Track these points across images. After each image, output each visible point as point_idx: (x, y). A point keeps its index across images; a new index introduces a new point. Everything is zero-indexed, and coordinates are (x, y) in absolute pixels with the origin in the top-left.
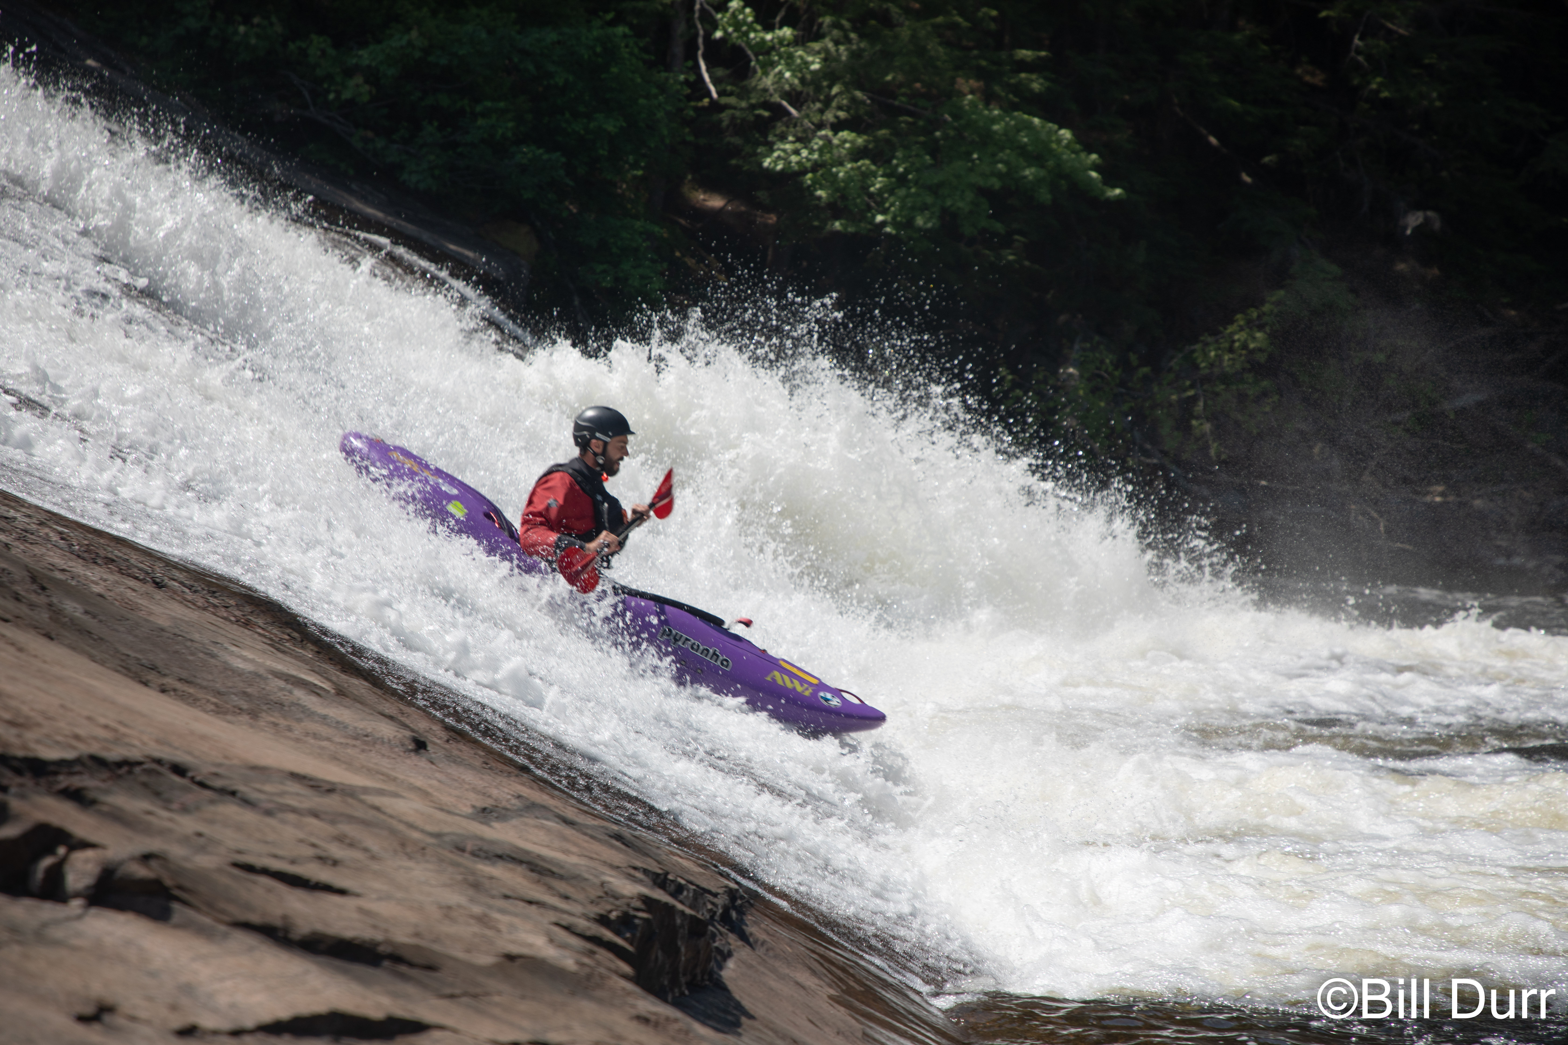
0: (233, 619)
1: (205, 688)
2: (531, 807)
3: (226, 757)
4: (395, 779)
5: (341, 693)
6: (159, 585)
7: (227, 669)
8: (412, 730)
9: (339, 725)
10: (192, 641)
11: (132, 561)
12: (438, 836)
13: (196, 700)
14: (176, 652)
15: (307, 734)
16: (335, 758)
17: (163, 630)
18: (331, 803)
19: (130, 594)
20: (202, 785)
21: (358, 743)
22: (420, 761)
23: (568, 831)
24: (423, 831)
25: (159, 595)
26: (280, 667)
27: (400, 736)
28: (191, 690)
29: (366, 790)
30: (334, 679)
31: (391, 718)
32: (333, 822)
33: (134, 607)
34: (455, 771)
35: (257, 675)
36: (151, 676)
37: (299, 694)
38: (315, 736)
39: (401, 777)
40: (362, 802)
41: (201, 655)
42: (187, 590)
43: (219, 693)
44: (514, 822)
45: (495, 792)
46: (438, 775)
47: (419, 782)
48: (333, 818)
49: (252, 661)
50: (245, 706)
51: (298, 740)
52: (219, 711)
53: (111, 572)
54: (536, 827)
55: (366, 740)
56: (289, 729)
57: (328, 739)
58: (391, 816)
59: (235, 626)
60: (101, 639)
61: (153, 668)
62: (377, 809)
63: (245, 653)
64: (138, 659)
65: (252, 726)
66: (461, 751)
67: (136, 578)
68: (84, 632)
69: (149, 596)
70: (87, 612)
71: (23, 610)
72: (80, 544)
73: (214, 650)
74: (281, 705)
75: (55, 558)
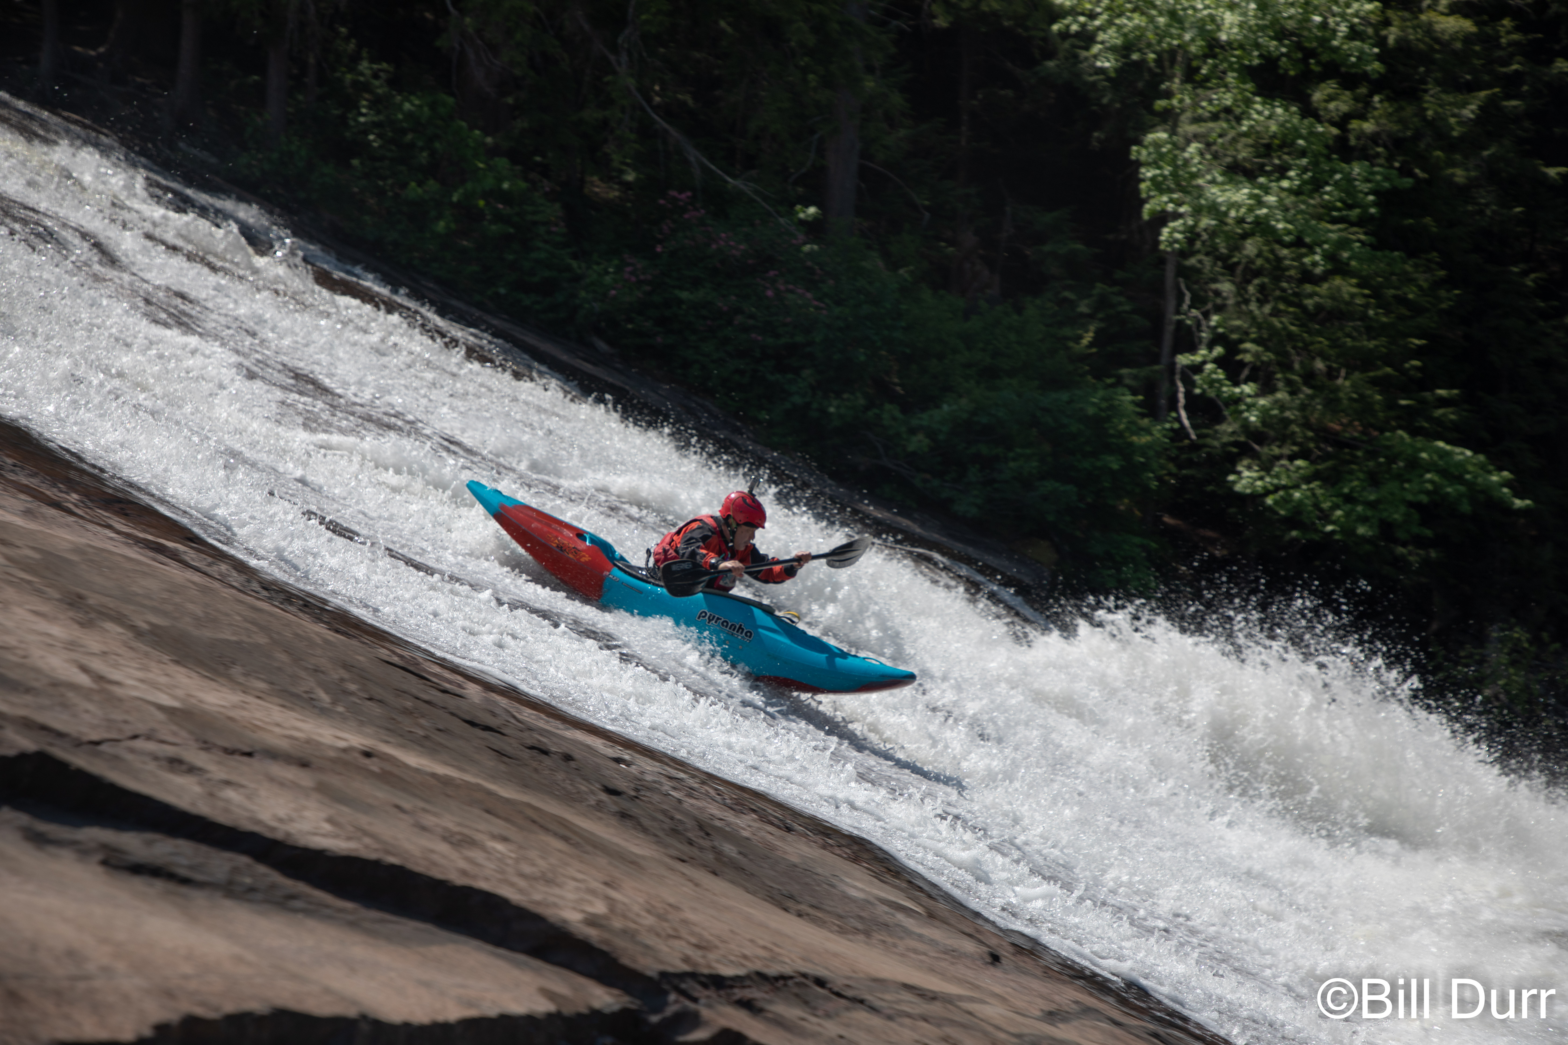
0: (844, 856)
1: (829, 912)
2: (1087, 1011)
3: (854, 972)
4: (979, 988)
5: (931, 915)
6: (789, 829)
7: (846, 897)
8: (988, 946)
9: (932, 942)
10: (817, 874)
11: (770, 811)
13: (825, 922)
14: (807, 884)
15: (908, 950)
16: (932, 970)
17: (795, 866)
18: (936, 1009)
19: (769, 837)
20: (839, 995)
21: (948, 957)
22: (997, 972)
23: (1118, 1032)
24: (1008, 1033)
25: (790, 837)
26: (883, 895)
27: (979, 950)
28: (819, 915)
29: (961, 998)
31: (970, 936)
32: (939, 1026)
33: (772, 848)
34: (1025, 980)
35: (867, 902)
36: (790, 904)
37: (900, 917)
38: (915, 951)
39: (983, 985)
40: (959, 1008)
41: (826, 886)
42: (808, 833)
43: (840, 917)
44: (1075, 1024)
45: (1057, 998)
46: (1012, 984)
47: (998, 989)
48: (939, 1023)
49: (862, 890)
50: (860, 926)
51: (902, 955)
52: (842, 931)
53: (754, 820)
54: (1093, 1028)
55: (954, 954)
56: (895, 946)
57: (925, 954)
58: (983, 1020)
59: (847, 862)
60: (752, 874)
61: (791, 897)
62: (971, 1014)
63: (856, 884)
64: (779, 890)
65: (867, 944)
66: (1025, 962)
67: (772, 824)
68: (740, 869)
69: (782, 839)
70: (740, 853)
71: (695, 852)
72: (731, 799)
73: (834, 881)
74: (887, 925)
75: (714, 810)
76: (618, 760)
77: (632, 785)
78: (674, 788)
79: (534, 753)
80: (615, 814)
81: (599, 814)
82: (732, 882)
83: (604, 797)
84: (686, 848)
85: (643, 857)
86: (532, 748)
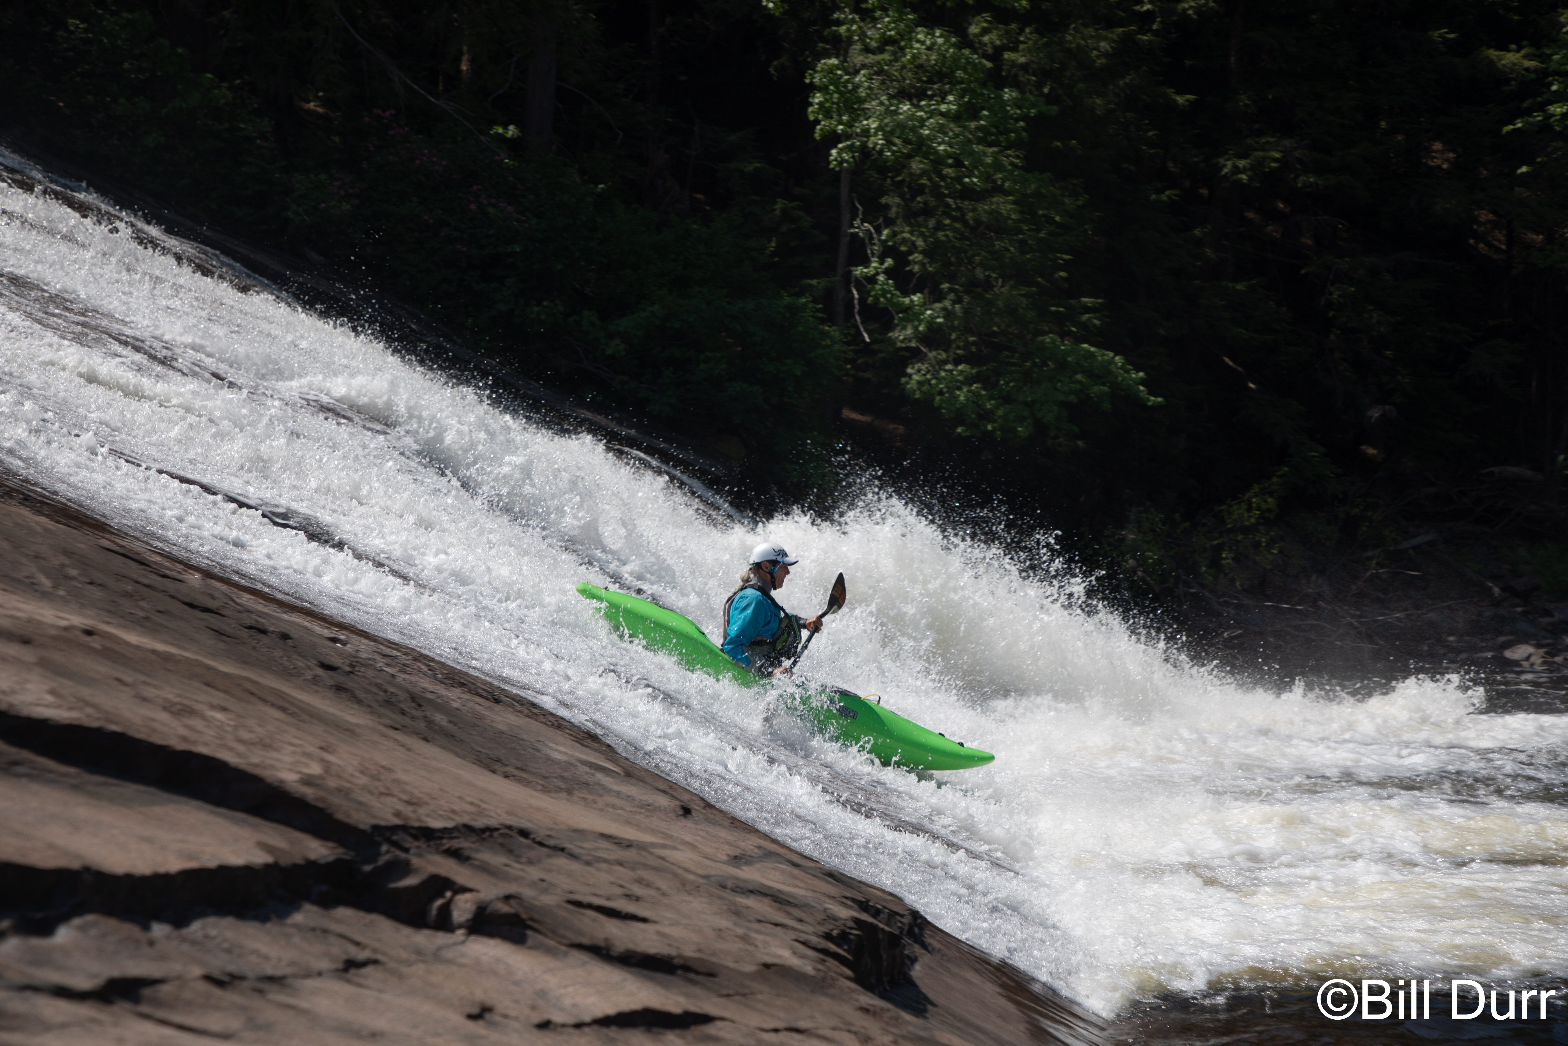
0: (549, 723)
1: (534, 774)
2: (768, 855)
3: (555, 824)
4: (671, 837)
5: (629, 774)
6: (497, 701)
7: (549, 760)
8: (680, 800)
9: (629, 798)
10: (523, 739)
11: (479, 684)
12: (706, 877)
13: (529, 782)
14: (513, 748)
15: (607, 805)
16: (628, 822)
17: (502, 733)
18: (630, 855)
19: (478, 708)
20: (541, 844)
21: (643, 811)
22: (688, 823)
23: (796, 871)
24: (696, 874)
25: (497, 707)
26: (584, 757)
27: (672, 804)
28: (525, 776)
29: (653, 845)
30: (622, 764)
31: (664, 792)
32: (633, 869)
33: (481, 718)
34: (713, 829)
35: (570, 763)
36: (497, 766)
37: (600, 776)
38: (613, 806)
39: (676, 835)
40: (652, 853)
41: (530, 750)
42: (516, 704)
43: (544, 777)
44: (758, 866)
45: (742, 844)
46: (701, 833)
47: (688, 838)
48: (633, 866)
49: (566, 753)
50: (563, 786)
51: (601, 810)
52: (545, 790)
53: (461, 693)
54: (773, 869)
55: (649, 808)
56: (595, 802)
57: (622, 809)
58: (673, 864)
60: (461, 741)
61: (498, 760)
62: (662, 858)
63: (560, 748)
64: (487, 754)
65: (569, 801)
67: (481, 696)
68: (450, 736)
69: (491, 709)
70: (450, 722)
71: (408, 721)
73: (539, 746)
74: (587, 784)
75: (426, 684)
76: (334, 640)
77: (348, 662)
78: (388, 665)
79: (253, 632)
80: (331, 687)
81: (316, 688)
82: (443, 747)
83: (320, 672)
84: (399, 718)
85: (358, 725)
86: (250, 627)
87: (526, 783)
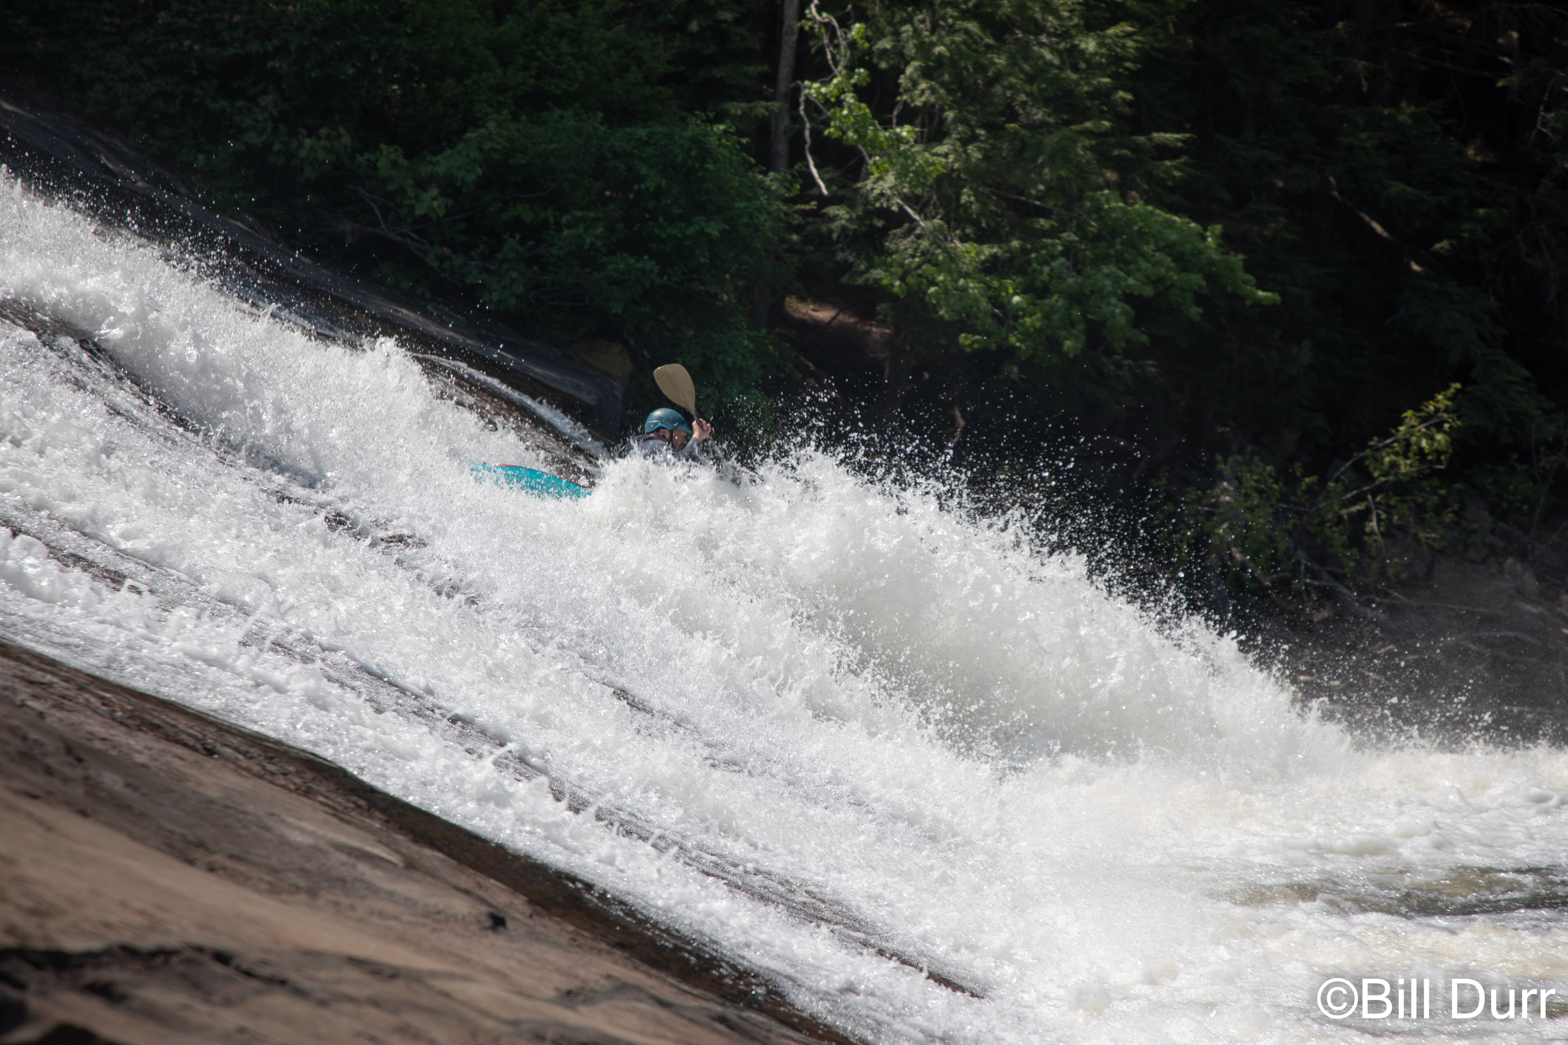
0: (292, 787)
1: (258, 865)
2: (622, 988)
3: (277, 942)
4: (469, 961)
5: (411, 865)
6: (210, 752)
7: (284, 844)
8: (490, 905)
9: (408, 902)
10: (244, 813)
11: (181, 727)
12: (514, 1023)
13: (248, 879)
14: (227, 826)
15: (372, 913)
16: (402, 939)
17: (211, 801)
18: (394, 989)
19: (177, 763)
20: (248, 974)
21: (429, 921)
22: (499, 940)
23: (663, 1014)
24: (497, 1019)
25: (209, 763)
26: (342, 839)
27: (475, 912)
28: (242, 868)
29: (435, 974)
30: (404, 850)
31: (467, 892)
32: (395, 1011)
33: (182, 778)
34: (537, 949)
35: (316, 849)
36: (198, 854)
37: (363, 868)
38: (382, 915)
39: (475, 958)
40: (430, 987)
41: (255, 829)
42: (241, 757)
43: (273, 871)
44: (603, 1005)
45: (582, 972)
46: (518, 955)
47: (496, 963)
48: (395, 1007)
49: (312, 833)
50: (302, 883)
51: (361, 920)
52: (274, 890)
53: (157, 740)
54: (628, 1010)
55: (438, 917)
56: (352, 908)
57: (396, 918)
58: (461, 1003)
59: (294, 796)
60: (143, 815)
61: (201, 845)
62: (446, 994)
63: (304, 825)
64: (183, 836)
65: (310, 907)
66: (545, 926)
67: (186, 745)
68: (124, 807)
69: (198, 765)
70: (128, 785)
71: (56, 785)
72: (123, 710)
73: (270, 822)
74: (343, 881)
75: (95, 726)
78: (34, 697)
82: (110, 825)
84: (41, 779)
87: (241, 879)
